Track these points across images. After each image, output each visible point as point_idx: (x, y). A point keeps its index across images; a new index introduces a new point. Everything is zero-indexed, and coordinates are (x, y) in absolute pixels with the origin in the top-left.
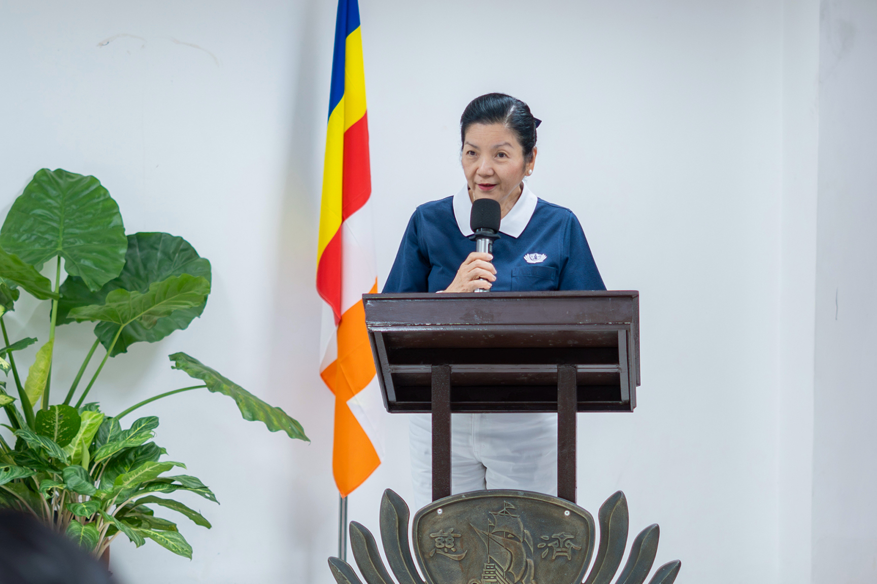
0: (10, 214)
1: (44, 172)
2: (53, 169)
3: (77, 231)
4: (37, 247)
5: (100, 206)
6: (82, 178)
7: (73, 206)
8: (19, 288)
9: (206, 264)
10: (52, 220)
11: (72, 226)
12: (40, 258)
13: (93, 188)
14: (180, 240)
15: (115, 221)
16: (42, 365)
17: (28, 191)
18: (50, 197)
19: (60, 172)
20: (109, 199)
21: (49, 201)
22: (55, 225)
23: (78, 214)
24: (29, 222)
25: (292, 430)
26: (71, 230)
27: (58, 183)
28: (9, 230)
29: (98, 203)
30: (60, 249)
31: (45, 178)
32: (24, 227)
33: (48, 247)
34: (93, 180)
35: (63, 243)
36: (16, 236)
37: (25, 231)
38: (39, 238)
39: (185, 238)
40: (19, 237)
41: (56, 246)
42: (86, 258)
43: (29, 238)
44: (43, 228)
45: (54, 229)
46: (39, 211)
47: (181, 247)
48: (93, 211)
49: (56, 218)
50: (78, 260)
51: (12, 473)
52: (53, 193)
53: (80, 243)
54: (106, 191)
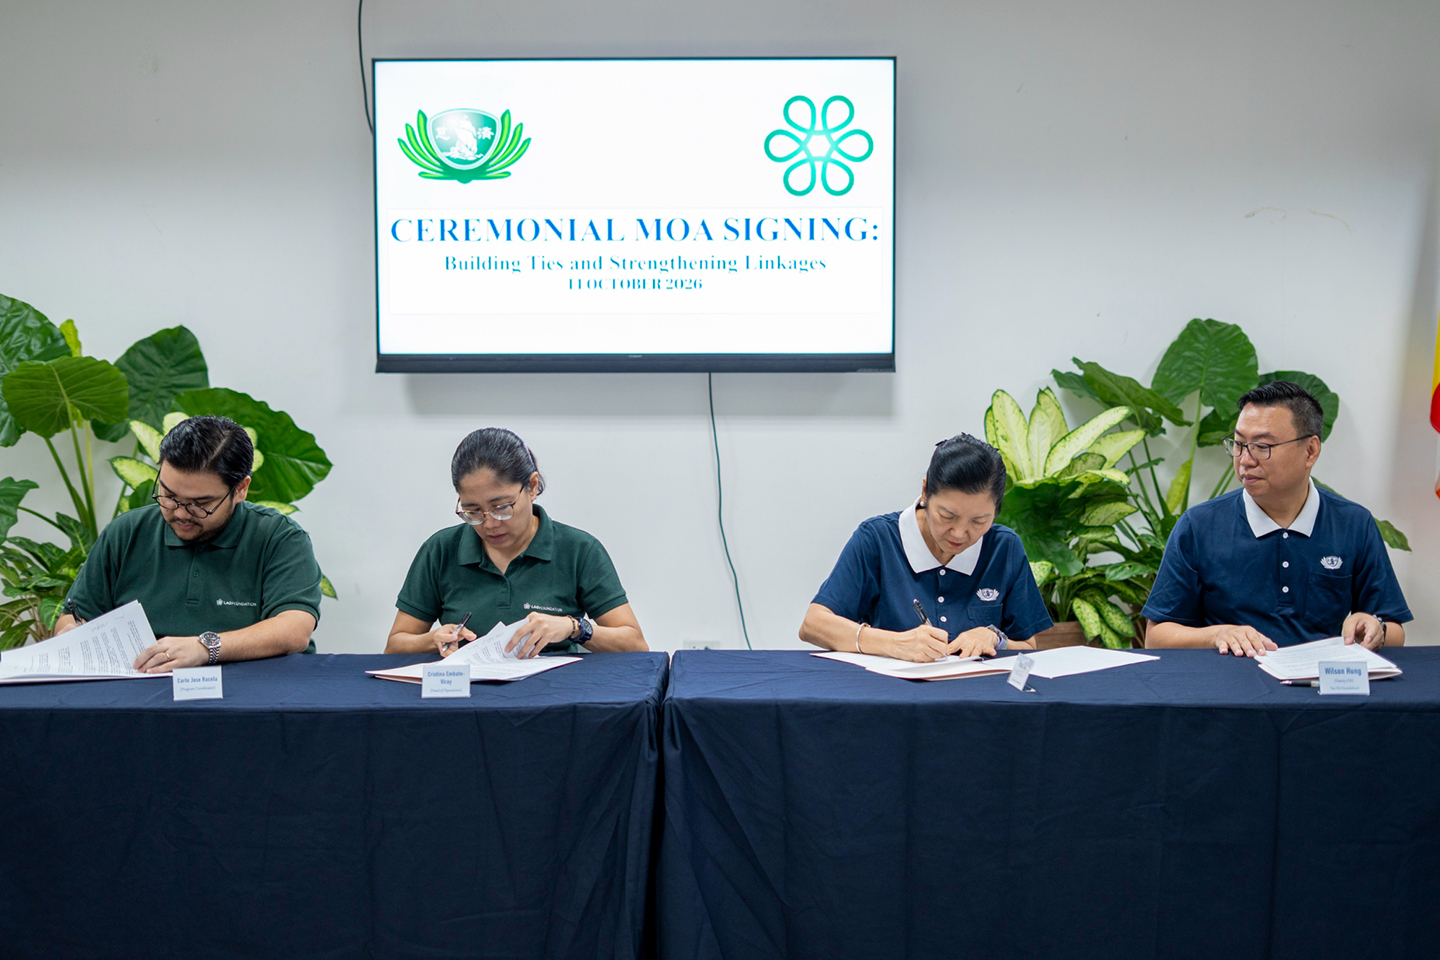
0: (1166, 356)
1: (1196, 322)
2: (1204, 318)
3: (1218, 370)
4: (1183, 382)
5: (1240, 349)
6: (1227, 326)
7: (1217, 350)
8: (1163, 417)
9: (1335, 397)
10: (1198, 360)
11: (1214, 366)
12: (1183, 393)
13: (1235, 334)
14: (1314, 378)
15: (1251, 362)
16: (1182, 479)
17: (1182, 337)
18: (1199, 342)
19: (1210, 322)
20: (1248, 343)
21: (1197, 345)
22: (1201, 365)
23: (1220, 356)
24: (1180, 362)
25: (1394, 541)
26: (1213, 369)
27: (1206, 331)
28: (1164, 369)
29: (1238, 347)
30: (1202, 384)
31: (1196, 326)
32: (1175, 367)
33: (1193, 383)
34: (1236, 328)
35: (1206, 379)
36: (1167, 373)
37: (1175, 370)
38: (1187, 375)
39: (1318, 376)
40: (1170, 375)
41: (1199, 382)
42: (1222, 392)
43: (1178, 375)
44: (1190, 368)
45: (1200, 369)
46: (1187, 354)
47: (1314, 383)
48: (1233, 353)
49: (1202, 359)
50: (1215, 393)
51: (1134, 569)
52: (1203, 338)
53: (1220, 380)
54: (1246, 337)
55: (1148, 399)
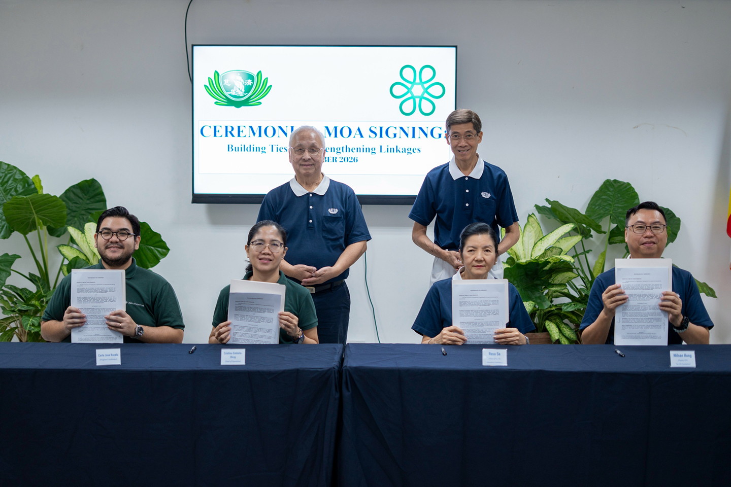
0: (593, 198)
1: (608, 181)
2: (612, 179)
3: (620, 205)
4: (602, 211)
6: (624, 183)
7: (619, 195)
8: (591, 229)
9: (679, 220)
10: (609, 200)
11: (617, 203)
12: (601, 217)
13: (628, 187)
15: (635, 199)
16: (601, 261)
17: (601, 188)
19: (615, 181)
20: (635, 192)
21: (609, 192)
22: (610, 203)
23: (620, 198)
24: (600, 201)
25: (709, 293)
26: (616, 205)
27: (613, 185)
28: (591, 205)
29: (629, 194)
30: (611, 212)
31: (608, 183)
32: (597, 204)
33: (607, 212)
34: (629, 184)
35: (613, 210)
36: (593, 207)
37: (598, 205)
38: (604, 208)
39: (670, 209)
40: (595, 208)
41: (610, 211)
42: (621, 217)
43: (599, 208)
44: (605, 204)
45: (610, 204)
46: (604, 197)
48: (627, 197)
49: (611, 200)
50: (618, 217)
51: (577, 306)
52: (611, 189)
53: (620, 210)
54: (634, 189)
55: (584, 220)
